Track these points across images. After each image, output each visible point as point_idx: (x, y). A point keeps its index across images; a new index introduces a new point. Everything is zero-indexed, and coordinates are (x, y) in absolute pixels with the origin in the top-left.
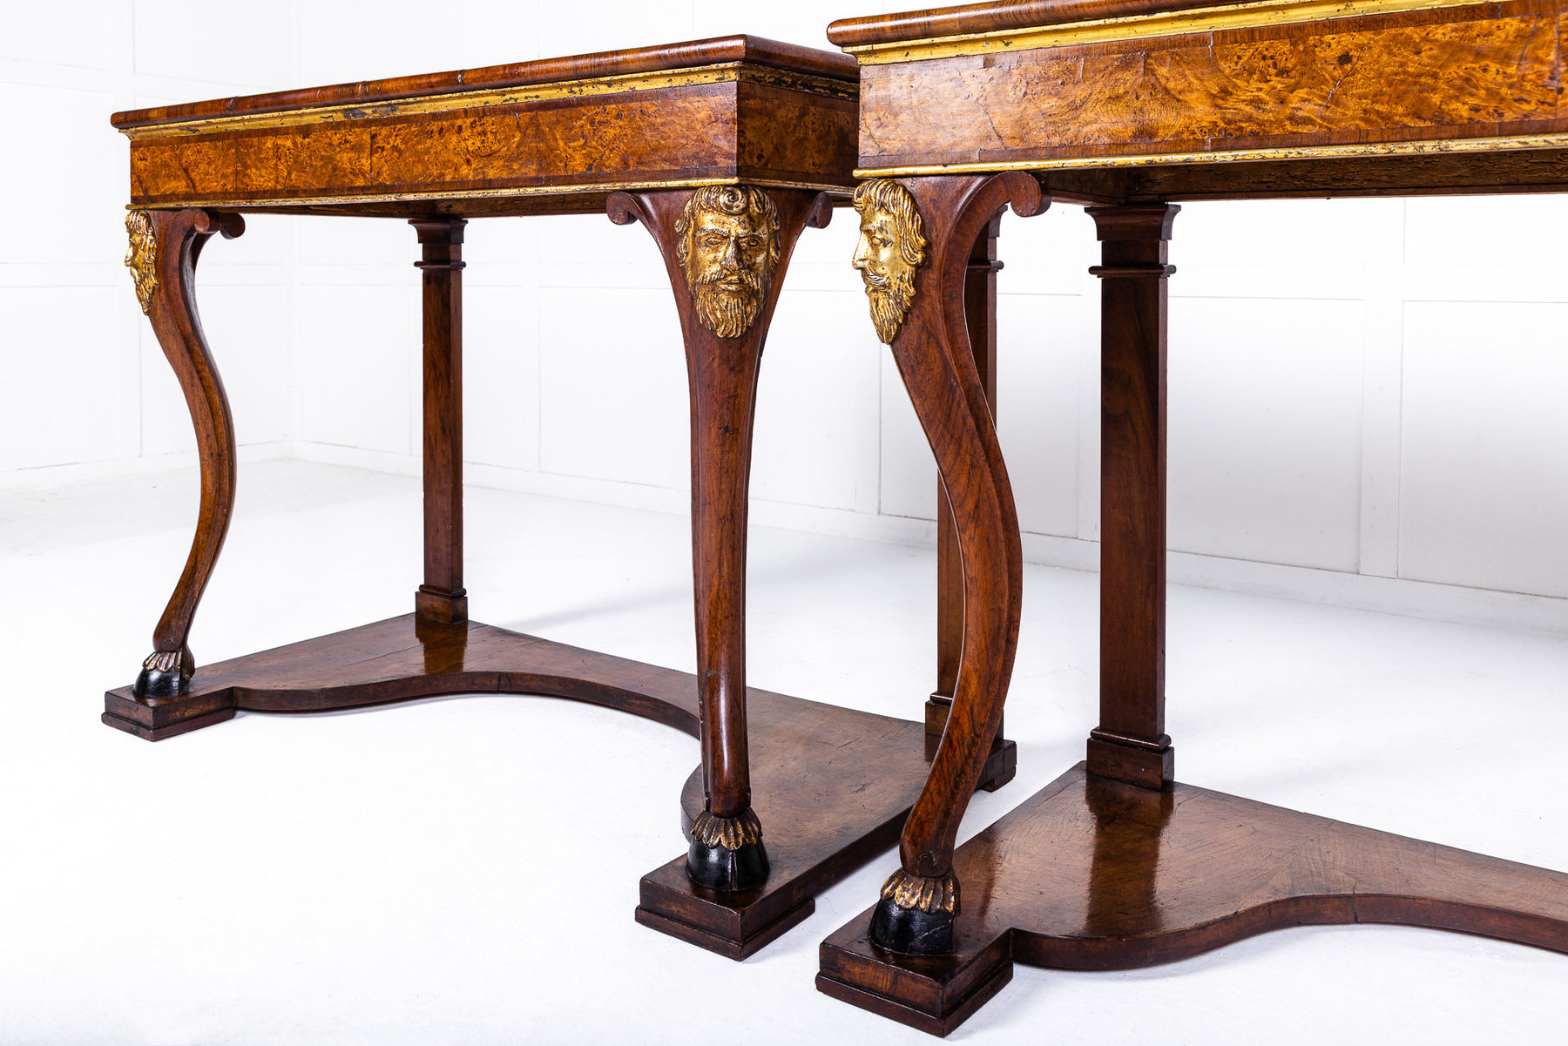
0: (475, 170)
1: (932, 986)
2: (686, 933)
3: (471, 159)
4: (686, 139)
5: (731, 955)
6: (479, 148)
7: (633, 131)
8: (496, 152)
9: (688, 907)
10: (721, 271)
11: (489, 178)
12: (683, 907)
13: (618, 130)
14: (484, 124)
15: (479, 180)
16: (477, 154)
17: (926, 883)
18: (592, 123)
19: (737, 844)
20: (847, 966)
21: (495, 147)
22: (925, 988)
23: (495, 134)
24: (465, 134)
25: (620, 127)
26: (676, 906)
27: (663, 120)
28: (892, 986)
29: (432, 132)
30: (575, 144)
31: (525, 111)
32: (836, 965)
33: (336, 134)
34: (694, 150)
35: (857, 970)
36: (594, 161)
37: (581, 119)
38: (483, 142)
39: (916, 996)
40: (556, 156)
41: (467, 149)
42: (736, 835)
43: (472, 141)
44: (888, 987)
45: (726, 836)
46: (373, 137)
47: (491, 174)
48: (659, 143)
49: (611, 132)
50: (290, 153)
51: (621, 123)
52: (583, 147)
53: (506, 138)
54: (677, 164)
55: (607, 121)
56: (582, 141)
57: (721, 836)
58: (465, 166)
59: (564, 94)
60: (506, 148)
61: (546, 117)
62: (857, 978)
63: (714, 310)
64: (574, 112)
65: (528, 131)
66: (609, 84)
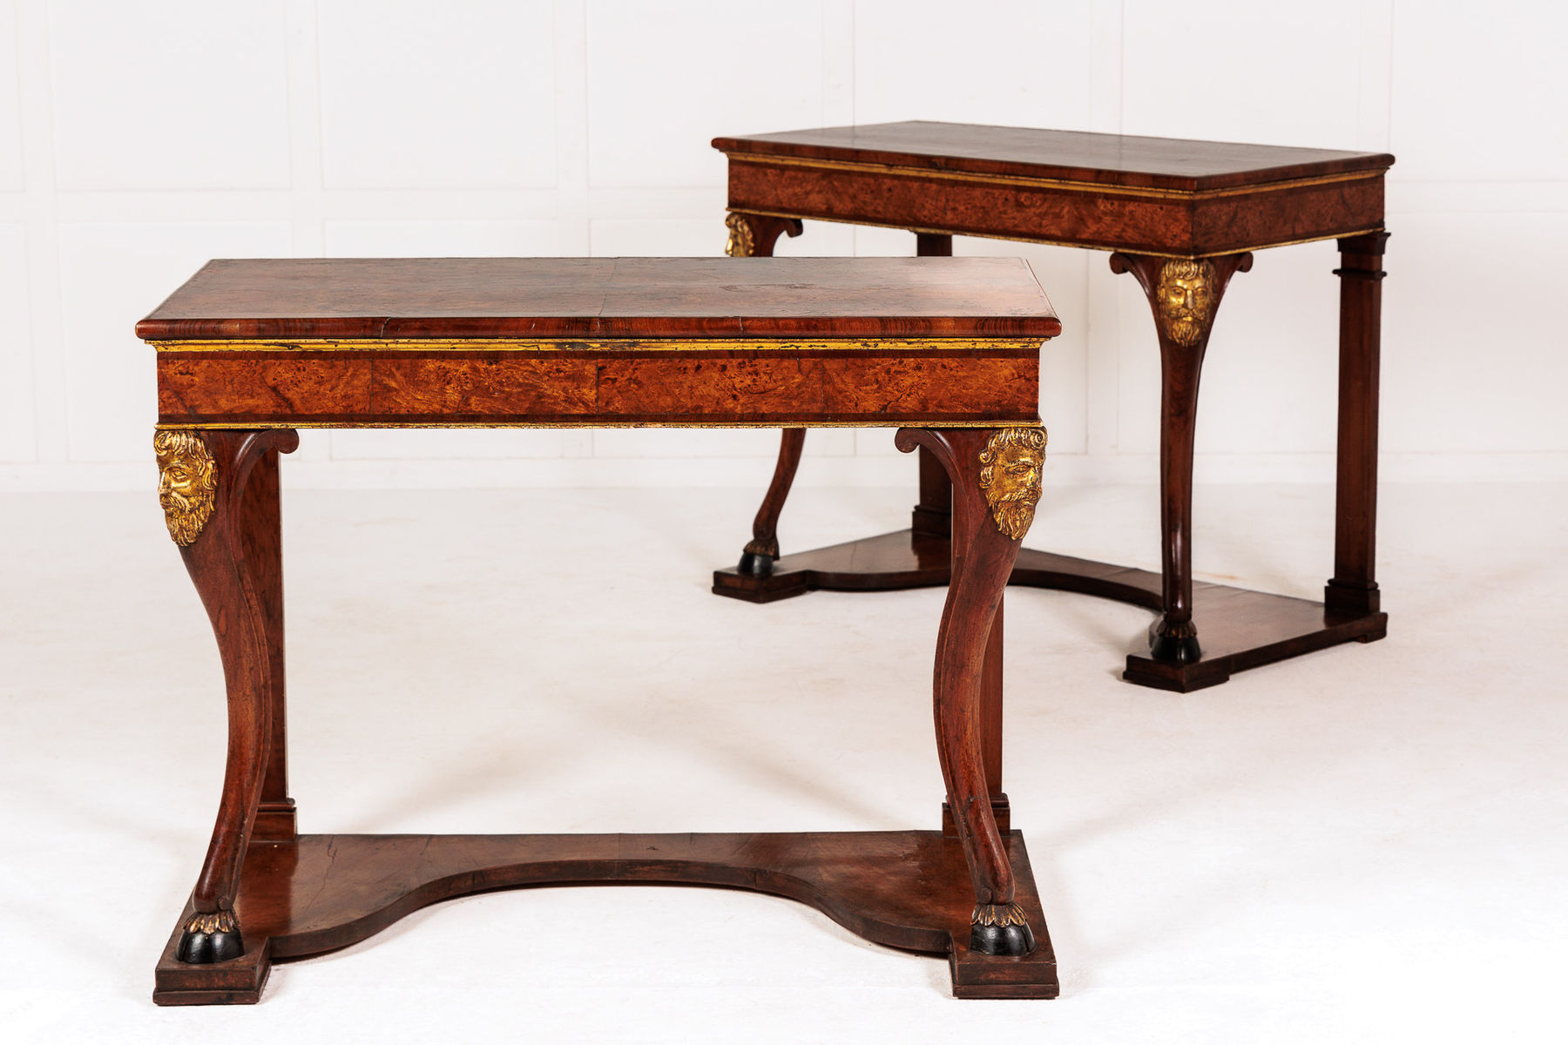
0: (742, 405)
3: (738, 394)
4: (989, 390)
6: (749, 386)
7: (933, 381)
8: (770, 390)
10: (1028, 492)
11: (761, 412)
13: (916, 379)
14: (755, 365)
15: (749, 413)
16: (747, 391)
18: (888, 372)
21: (770, 386)
23: (770, 375)
24: (731, 372)
25: (919, 377)
27: (965, 374)
29: (685, 368)
30: (868, 388)
31: (807, 357)
33: (542, 362)
34: (997, 398)
36: (889, 404)
37: (874, 368)
38: (754, 380)
40: (846, 397)
41: (734, 386)
43: (739, 379)
46: (600, 369)
47: (765, 409)
48: (961, 392)
49: (908, 381)
50: (467, 378)
51: (920, 374)
52: (876, 391)
53: (783, 379)
54: (978, 409)
55: (904, 372)
56: (876, 386)
58: (730, 401)
59: (857, 346)
60: (783, 388)
61: (832, 365)
63: (1015, 520)
64: (868, 362)
65: (811, 375)
66: (909, 343)
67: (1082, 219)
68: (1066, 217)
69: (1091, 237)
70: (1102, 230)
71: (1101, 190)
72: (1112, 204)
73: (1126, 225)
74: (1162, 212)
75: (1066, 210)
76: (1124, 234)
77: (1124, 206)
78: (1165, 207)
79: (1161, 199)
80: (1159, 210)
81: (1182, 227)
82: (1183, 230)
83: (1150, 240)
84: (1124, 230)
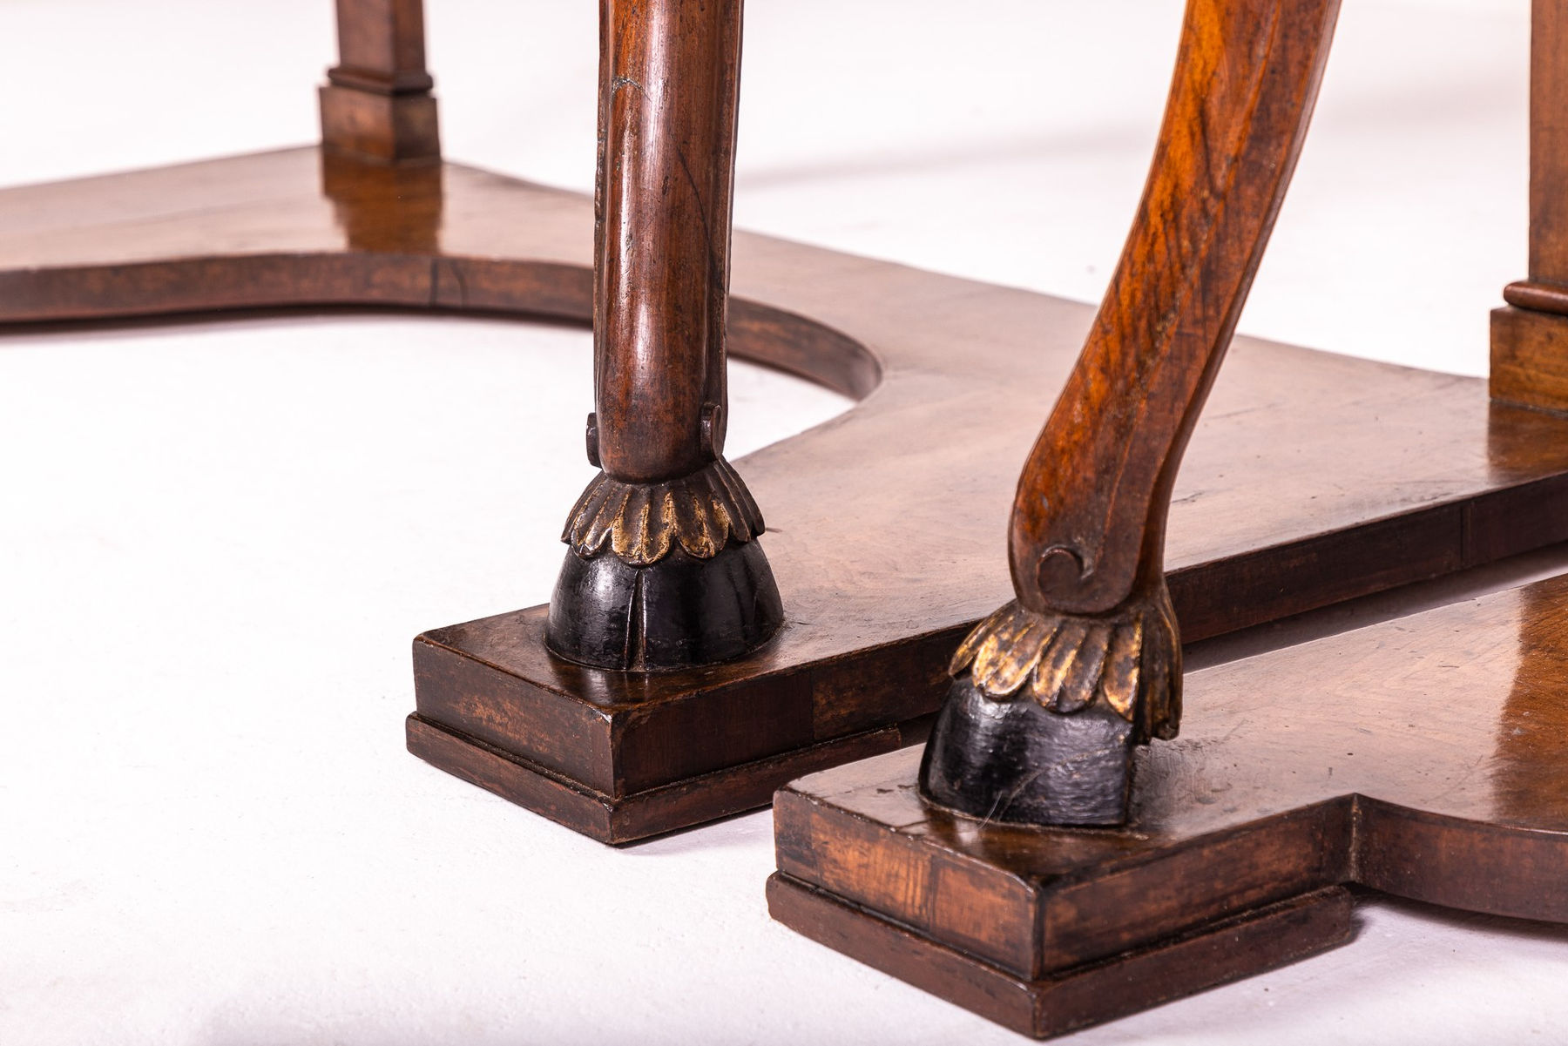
1: (1012, 895)
2: (504, 774)
5: (592, 828)
9: (507, 706)
12: (498, 707)
17: (1061, 629)
19: (652, 547)
20: (831, 847)
22: (999, 900)
26: (485, 705)
28: (926, 899)
32: (808, 846)
35: (852, 857)
39: (978, 926)
42: (654, 527)
44: (918, 901)
45: (628, 527)
57: (615, 528)
62: (853, 877)
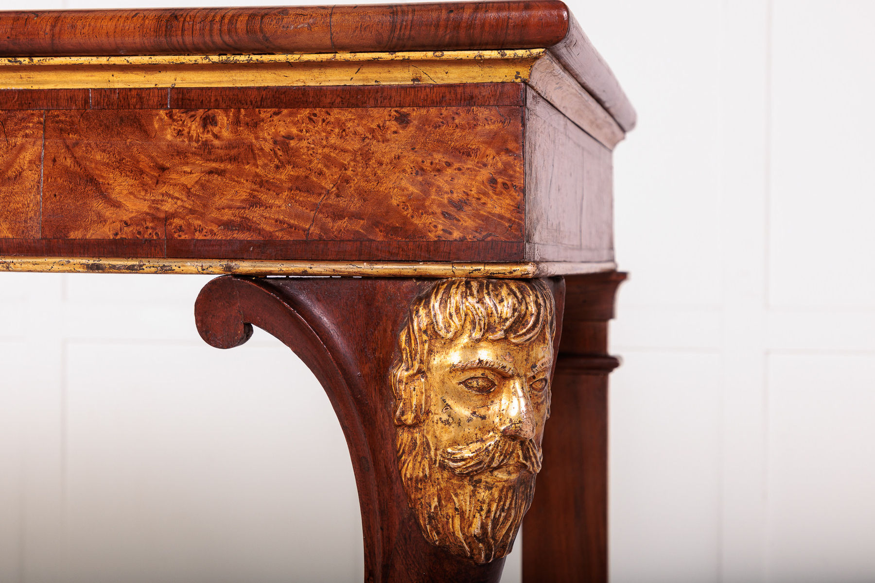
67: (92, 180)
68: (31, 177)
69: (128, 233)
70: (168, 206)
71: (165, 80)
72: (208, 122)
73: (262, 183)
74: (405, 134)
75: (28, 155)
76: (254, 215)
77: (254, 125)
78: (416, 114)
79: (403, 89)
80: (393, 125)
81: (485, 174)
82: (493, 181)
83: (358, 226)
84: (254, 202)
